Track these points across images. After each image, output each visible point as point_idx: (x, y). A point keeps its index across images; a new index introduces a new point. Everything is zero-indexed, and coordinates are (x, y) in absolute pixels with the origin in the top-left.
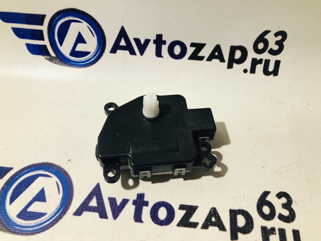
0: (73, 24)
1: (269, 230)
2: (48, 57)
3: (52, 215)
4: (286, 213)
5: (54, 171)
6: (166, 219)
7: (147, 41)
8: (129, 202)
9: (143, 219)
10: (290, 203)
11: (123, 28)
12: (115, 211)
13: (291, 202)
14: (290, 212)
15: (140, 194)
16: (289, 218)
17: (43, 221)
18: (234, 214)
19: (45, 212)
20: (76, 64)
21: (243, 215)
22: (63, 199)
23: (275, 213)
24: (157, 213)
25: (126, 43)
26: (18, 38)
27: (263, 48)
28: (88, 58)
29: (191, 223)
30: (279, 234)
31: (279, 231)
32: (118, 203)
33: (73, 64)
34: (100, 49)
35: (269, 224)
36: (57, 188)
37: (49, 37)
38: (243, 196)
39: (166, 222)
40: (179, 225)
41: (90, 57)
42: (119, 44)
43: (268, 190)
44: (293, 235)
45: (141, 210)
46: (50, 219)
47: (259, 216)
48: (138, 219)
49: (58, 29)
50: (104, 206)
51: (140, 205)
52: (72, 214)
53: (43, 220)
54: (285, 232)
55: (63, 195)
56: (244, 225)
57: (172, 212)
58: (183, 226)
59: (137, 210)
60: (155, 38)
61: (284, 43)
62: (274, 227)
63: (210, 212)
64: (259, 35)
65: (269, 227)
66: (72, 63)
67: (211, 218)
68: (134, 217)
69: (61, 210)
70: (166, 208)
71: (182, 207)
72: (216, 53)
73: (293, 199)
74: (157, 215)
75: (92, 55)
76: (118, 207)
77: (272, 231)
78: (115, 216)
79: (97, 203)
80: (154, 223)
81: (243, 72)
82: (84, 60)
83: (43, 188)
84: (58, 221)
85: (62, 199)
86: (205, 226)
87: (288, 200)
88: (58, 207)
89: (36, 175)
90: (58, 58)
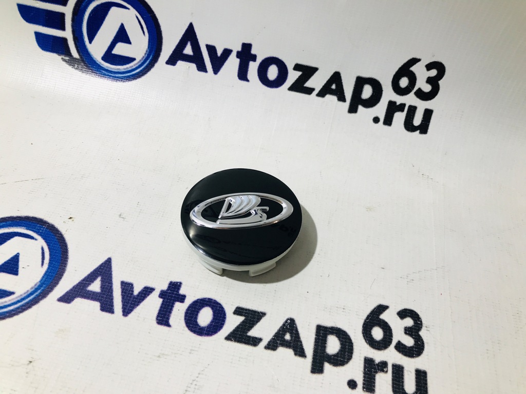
0: (114, 10)
1: (378, 365)
2: (67, 58)
3: (23, 297)
4: (409, 342)
5: (43, 230)
6: (209, 326)
7: (227, 52)
8: (154, 293)
9: (172, 321)
10: (418, 327)
11: (191, 26)
12: (128, 303)
13: (420, 326)
14: (415, 341)
15: (175, 282)
16: (413, 351)
17: (6, 304)
18: (322, 333)
19: (11, 290)
20: (110, 74)
21: (338, 337)
22: (47, 274)
23: (392, 339)
24: (197, 315)
25: (193, 51)
26: (25, 22)
27: (407, 86)
28: (131, 67)
29: (249, 337)
30: (393, 373)
31: (393, 369)
32: (136, 292)
33: (105, 74)
34: (151, 56)
35: (378, 356)
36: (40, 257)
37: (73, 26)
38: (343, 307)
39: (209, 331)
40: (228, 338)
41: (134, 67)
42: (182, 52)
43: (384, 303)
44: (416, 378)
45: (170, 307)
46: (19, 301)
47: (364, 341)
48: (163, 320)
49: (90, 15)
50: (112, 293)
51: (171, 300)
52: (57, 299)
53: (6, 302)
54: (402, 371)
55: (48, 268)
56: (336, 353)
57: (221, 317)
58: (235, 341)
59: (165, 306)
60: (240, 49)
61: (441, 82)
62: (386, 362)
63: (284, 325)
64: (402, 64)
65: (377, 360)
66: (104, 72)
67: (284, 335)
68: (158, 316)
69: (39, 291)
70: (212, 309)
71: (239, 311)
72: (334, 86)
73: (423, 322)
74: (196, 318)
75: (138, 63)
76: (134, 297)
77: (382, 366)
78: (127, 311)
79: (101, 287)
80: (189, 329)
81: (372, 121)
82: (124, 71)
83: (18, 253)
84: (30, 307)
85: (45, 274)
86: (272, 346)
87: (415, 323)
88: (36, 285)
89: (12, 232)
90: (83, 61)
